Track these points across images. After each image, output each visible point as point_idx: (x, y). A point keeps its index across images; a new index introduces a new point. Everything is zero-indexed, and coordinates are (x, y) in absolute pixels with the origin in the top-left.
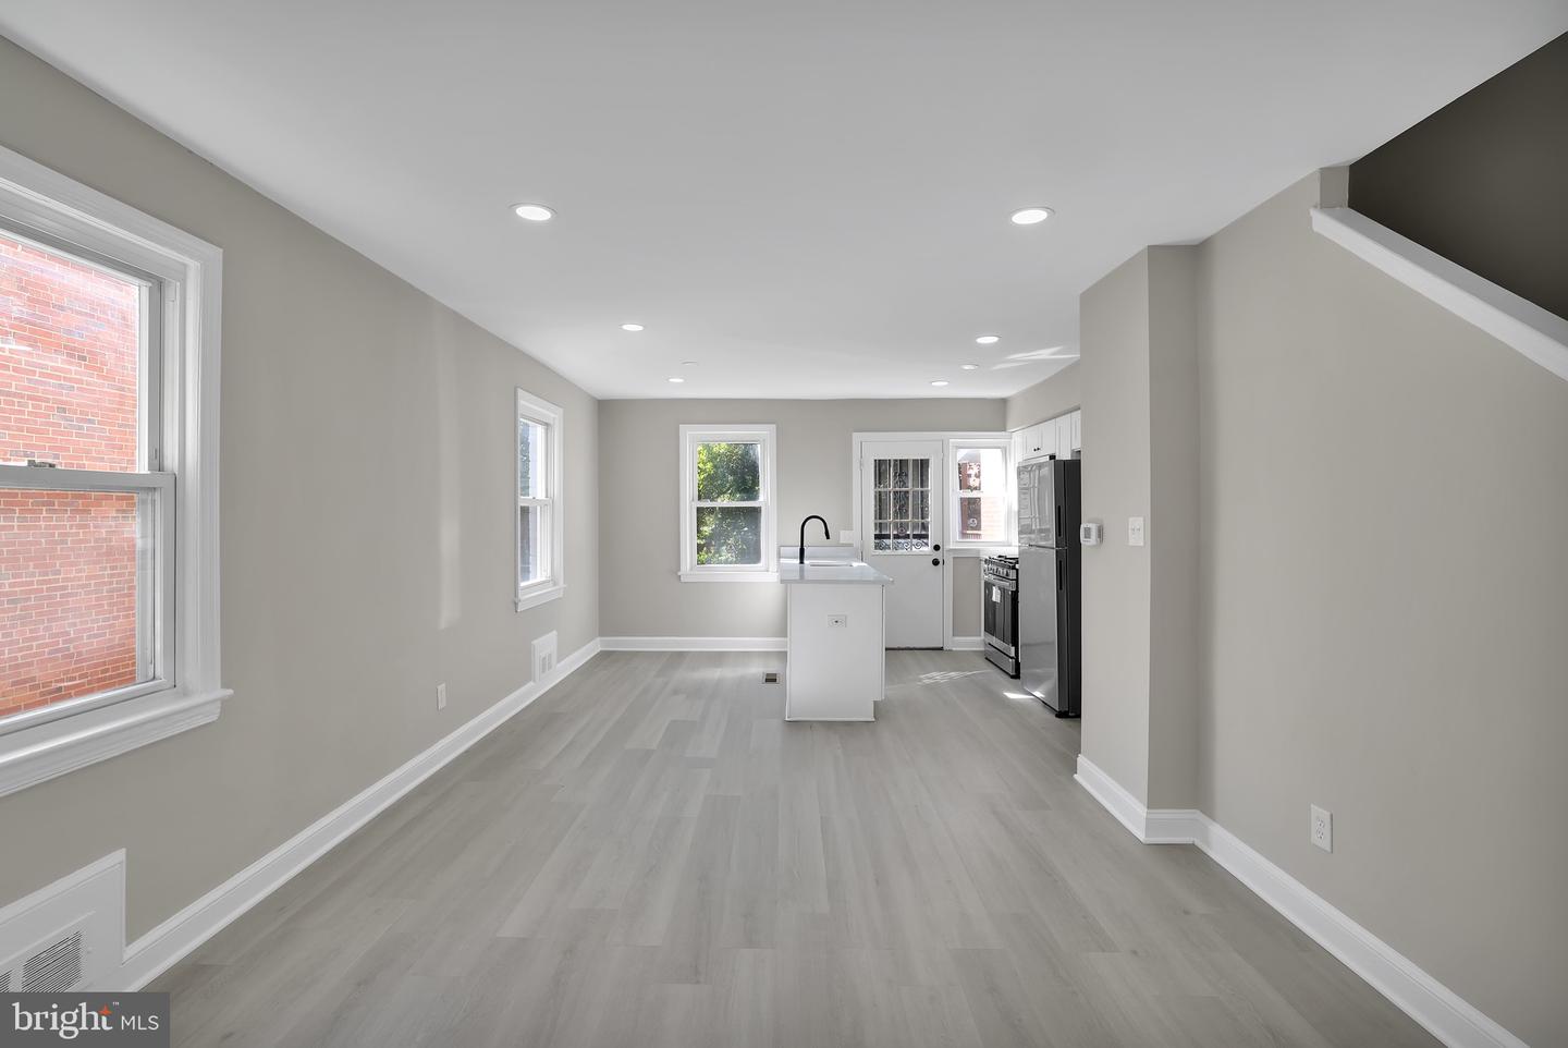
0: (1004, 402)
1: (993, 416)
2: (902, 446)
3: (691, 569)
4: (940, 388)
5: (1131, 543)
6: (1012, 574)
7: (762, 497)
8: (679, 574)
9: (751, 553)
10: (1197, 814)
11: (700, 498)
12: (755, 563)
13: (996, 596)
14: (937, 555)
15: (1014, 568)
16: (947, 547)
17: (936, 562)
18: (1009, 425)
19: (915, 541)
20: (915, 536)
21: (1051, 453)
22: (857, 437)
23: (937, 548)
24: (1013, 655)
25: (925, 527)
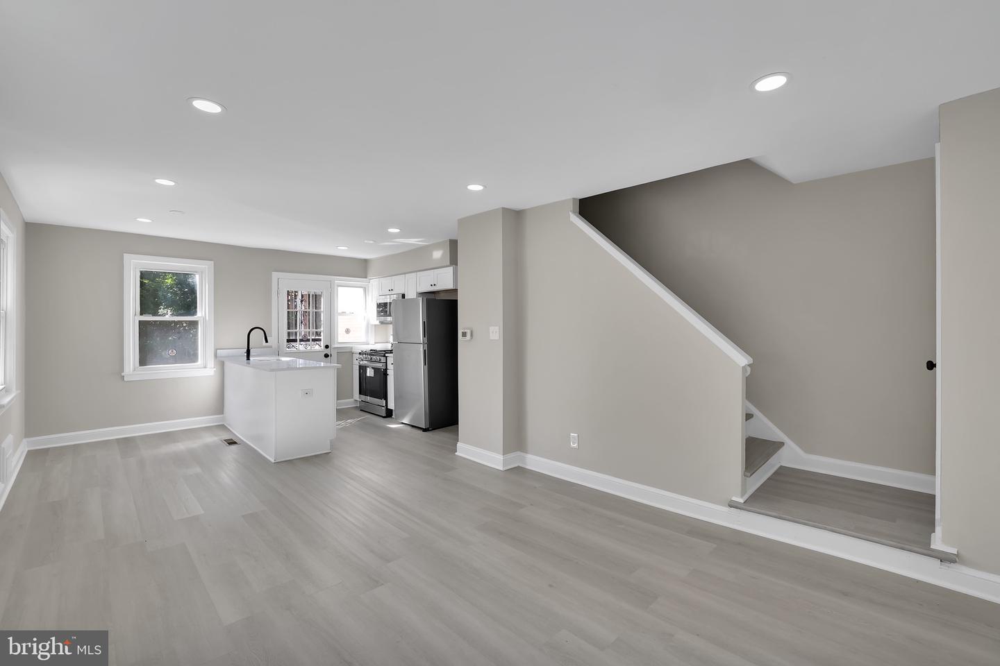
0: (366, 261)
1: (359, 269)
2: (305, 284)
3: (134, 370)
4: (342, 250)
5: (491, 338)
6: (383, 359)
7: (199, 314)
8: (123, 374)
9: (189, 355)
10: (519, 453)
11: (141, 314)
12: (194, 362)
13: (370, 373)
14: (327, 351)
15: (384, 356)
16: (333, 346)
17: (326, 356)
18: (368, 275)
19: (313, 343)
20: (314, 340)
21: (402, 292)
22: (275, 275)
23: (327, 347)
24: (384, 405)
25: (318, 334)
